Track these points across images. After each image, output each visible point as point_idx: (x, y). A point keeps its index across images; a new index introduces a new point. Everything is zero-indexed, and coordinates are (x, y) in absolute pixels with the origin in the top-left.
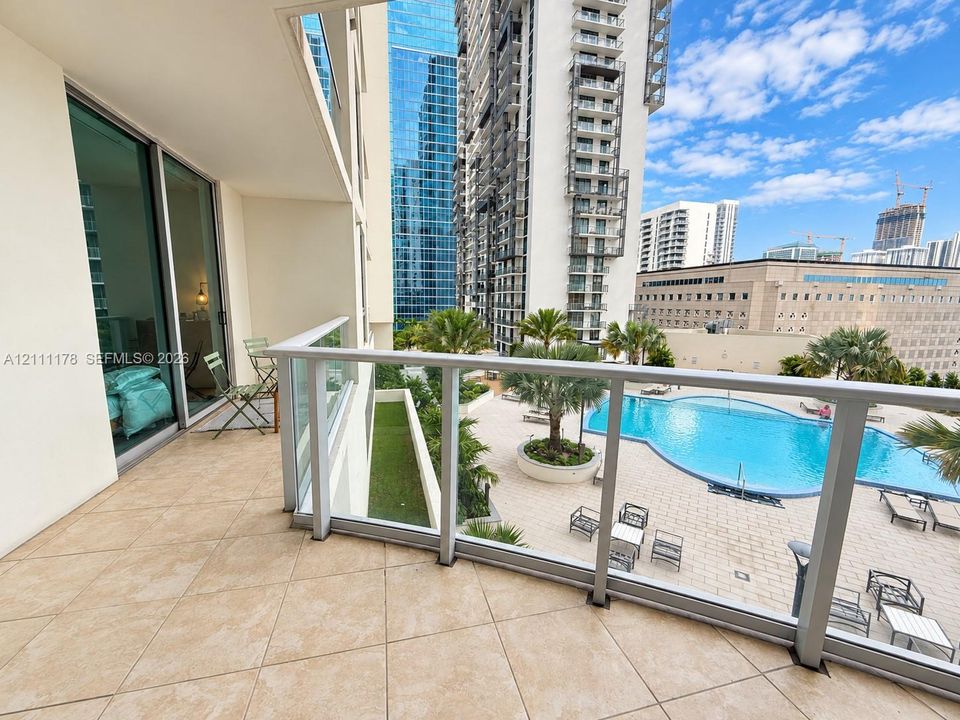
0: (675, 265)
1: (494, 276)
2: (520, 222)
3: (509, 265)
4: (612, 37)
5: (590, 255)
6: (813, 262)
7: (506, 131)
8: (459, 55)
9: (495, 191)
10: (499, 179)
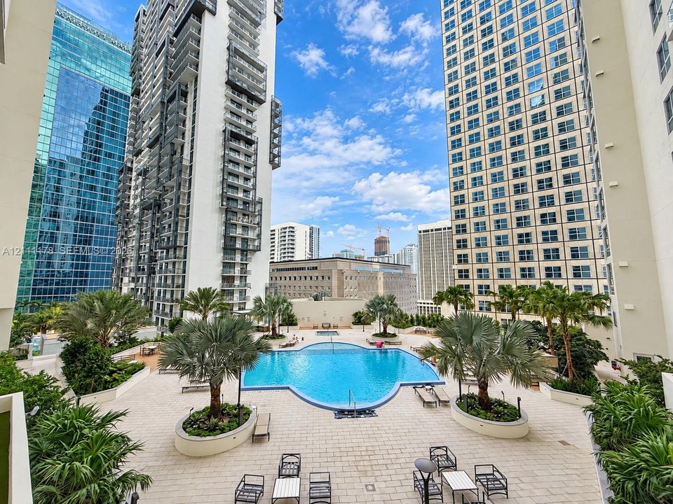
0: (290, 259)
1: (156, 261)
2: (183, 221)
3: (171, 252)
4: (249, 122)
5: (238, 249)
6: (355, 260)
7: (172, 155)
8: (132, 95)
9: (160, 195)
10: (164, 187)
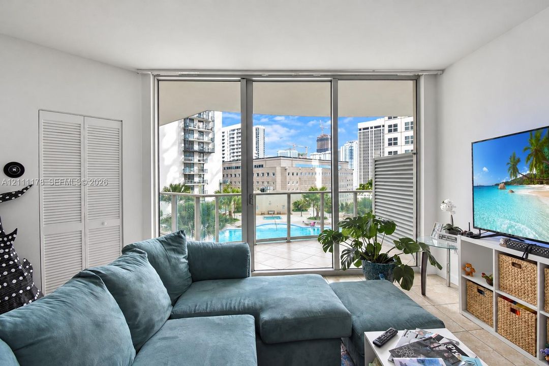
5: (196, 151)
6: (296, 158)
